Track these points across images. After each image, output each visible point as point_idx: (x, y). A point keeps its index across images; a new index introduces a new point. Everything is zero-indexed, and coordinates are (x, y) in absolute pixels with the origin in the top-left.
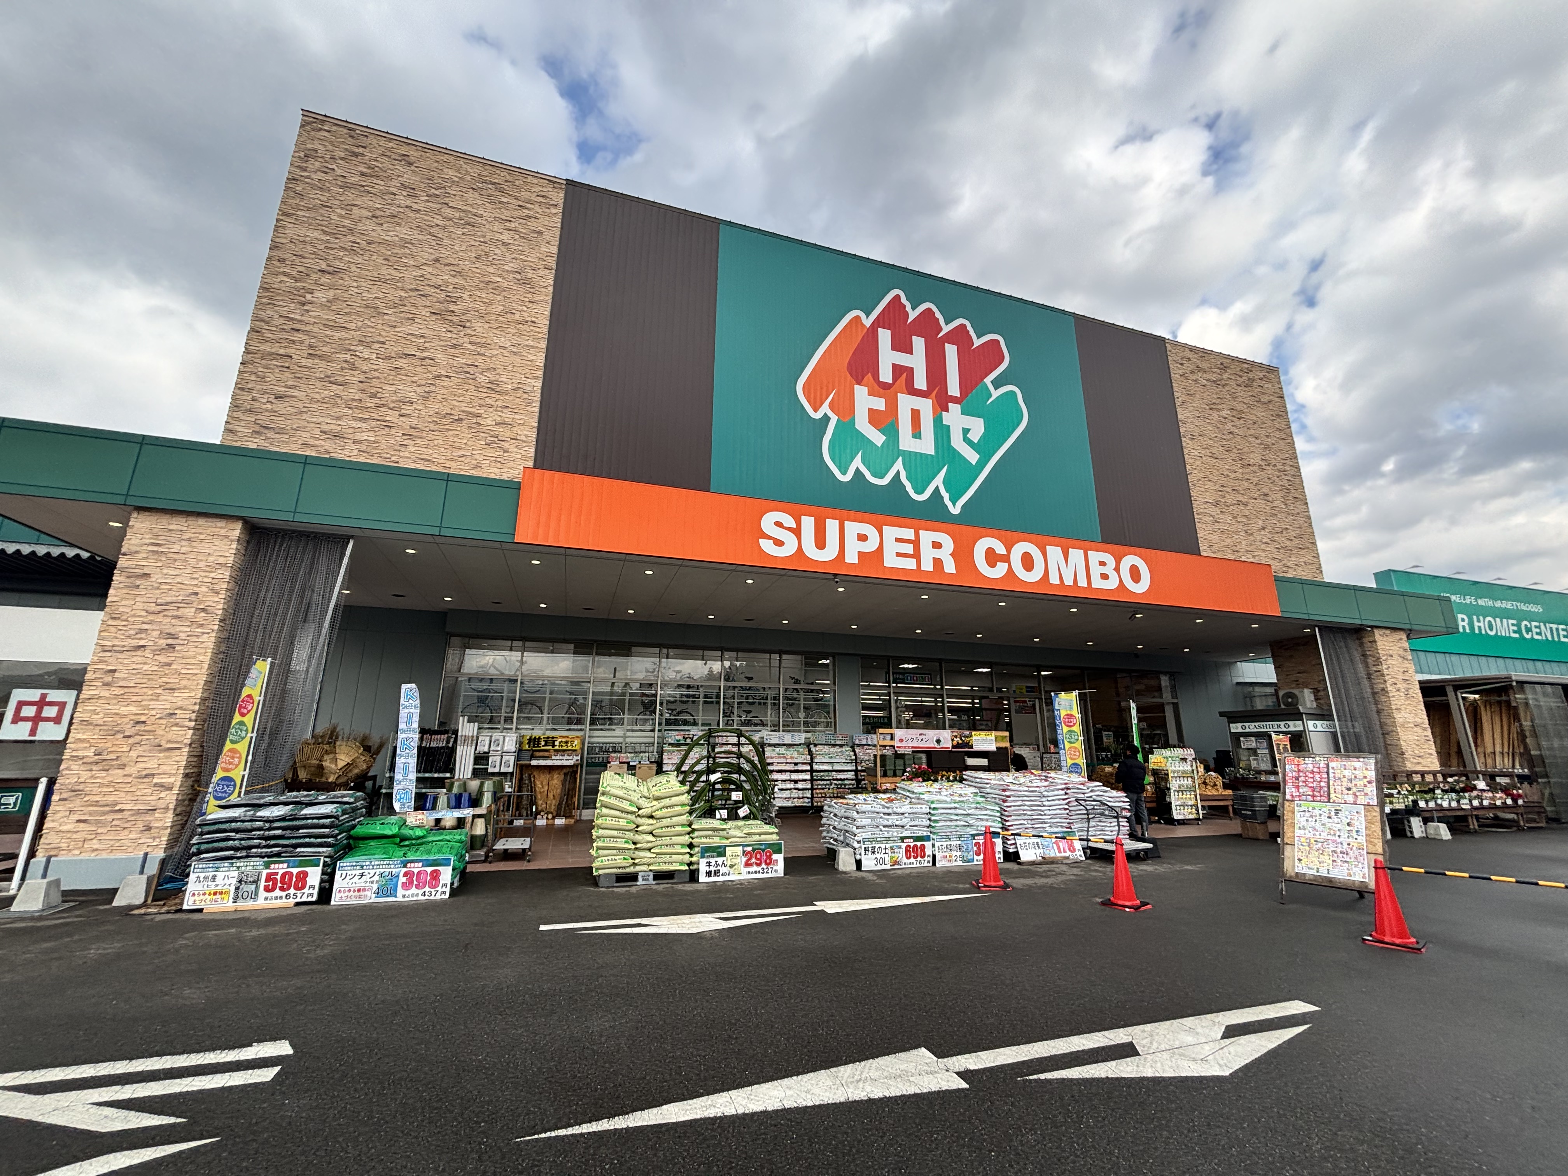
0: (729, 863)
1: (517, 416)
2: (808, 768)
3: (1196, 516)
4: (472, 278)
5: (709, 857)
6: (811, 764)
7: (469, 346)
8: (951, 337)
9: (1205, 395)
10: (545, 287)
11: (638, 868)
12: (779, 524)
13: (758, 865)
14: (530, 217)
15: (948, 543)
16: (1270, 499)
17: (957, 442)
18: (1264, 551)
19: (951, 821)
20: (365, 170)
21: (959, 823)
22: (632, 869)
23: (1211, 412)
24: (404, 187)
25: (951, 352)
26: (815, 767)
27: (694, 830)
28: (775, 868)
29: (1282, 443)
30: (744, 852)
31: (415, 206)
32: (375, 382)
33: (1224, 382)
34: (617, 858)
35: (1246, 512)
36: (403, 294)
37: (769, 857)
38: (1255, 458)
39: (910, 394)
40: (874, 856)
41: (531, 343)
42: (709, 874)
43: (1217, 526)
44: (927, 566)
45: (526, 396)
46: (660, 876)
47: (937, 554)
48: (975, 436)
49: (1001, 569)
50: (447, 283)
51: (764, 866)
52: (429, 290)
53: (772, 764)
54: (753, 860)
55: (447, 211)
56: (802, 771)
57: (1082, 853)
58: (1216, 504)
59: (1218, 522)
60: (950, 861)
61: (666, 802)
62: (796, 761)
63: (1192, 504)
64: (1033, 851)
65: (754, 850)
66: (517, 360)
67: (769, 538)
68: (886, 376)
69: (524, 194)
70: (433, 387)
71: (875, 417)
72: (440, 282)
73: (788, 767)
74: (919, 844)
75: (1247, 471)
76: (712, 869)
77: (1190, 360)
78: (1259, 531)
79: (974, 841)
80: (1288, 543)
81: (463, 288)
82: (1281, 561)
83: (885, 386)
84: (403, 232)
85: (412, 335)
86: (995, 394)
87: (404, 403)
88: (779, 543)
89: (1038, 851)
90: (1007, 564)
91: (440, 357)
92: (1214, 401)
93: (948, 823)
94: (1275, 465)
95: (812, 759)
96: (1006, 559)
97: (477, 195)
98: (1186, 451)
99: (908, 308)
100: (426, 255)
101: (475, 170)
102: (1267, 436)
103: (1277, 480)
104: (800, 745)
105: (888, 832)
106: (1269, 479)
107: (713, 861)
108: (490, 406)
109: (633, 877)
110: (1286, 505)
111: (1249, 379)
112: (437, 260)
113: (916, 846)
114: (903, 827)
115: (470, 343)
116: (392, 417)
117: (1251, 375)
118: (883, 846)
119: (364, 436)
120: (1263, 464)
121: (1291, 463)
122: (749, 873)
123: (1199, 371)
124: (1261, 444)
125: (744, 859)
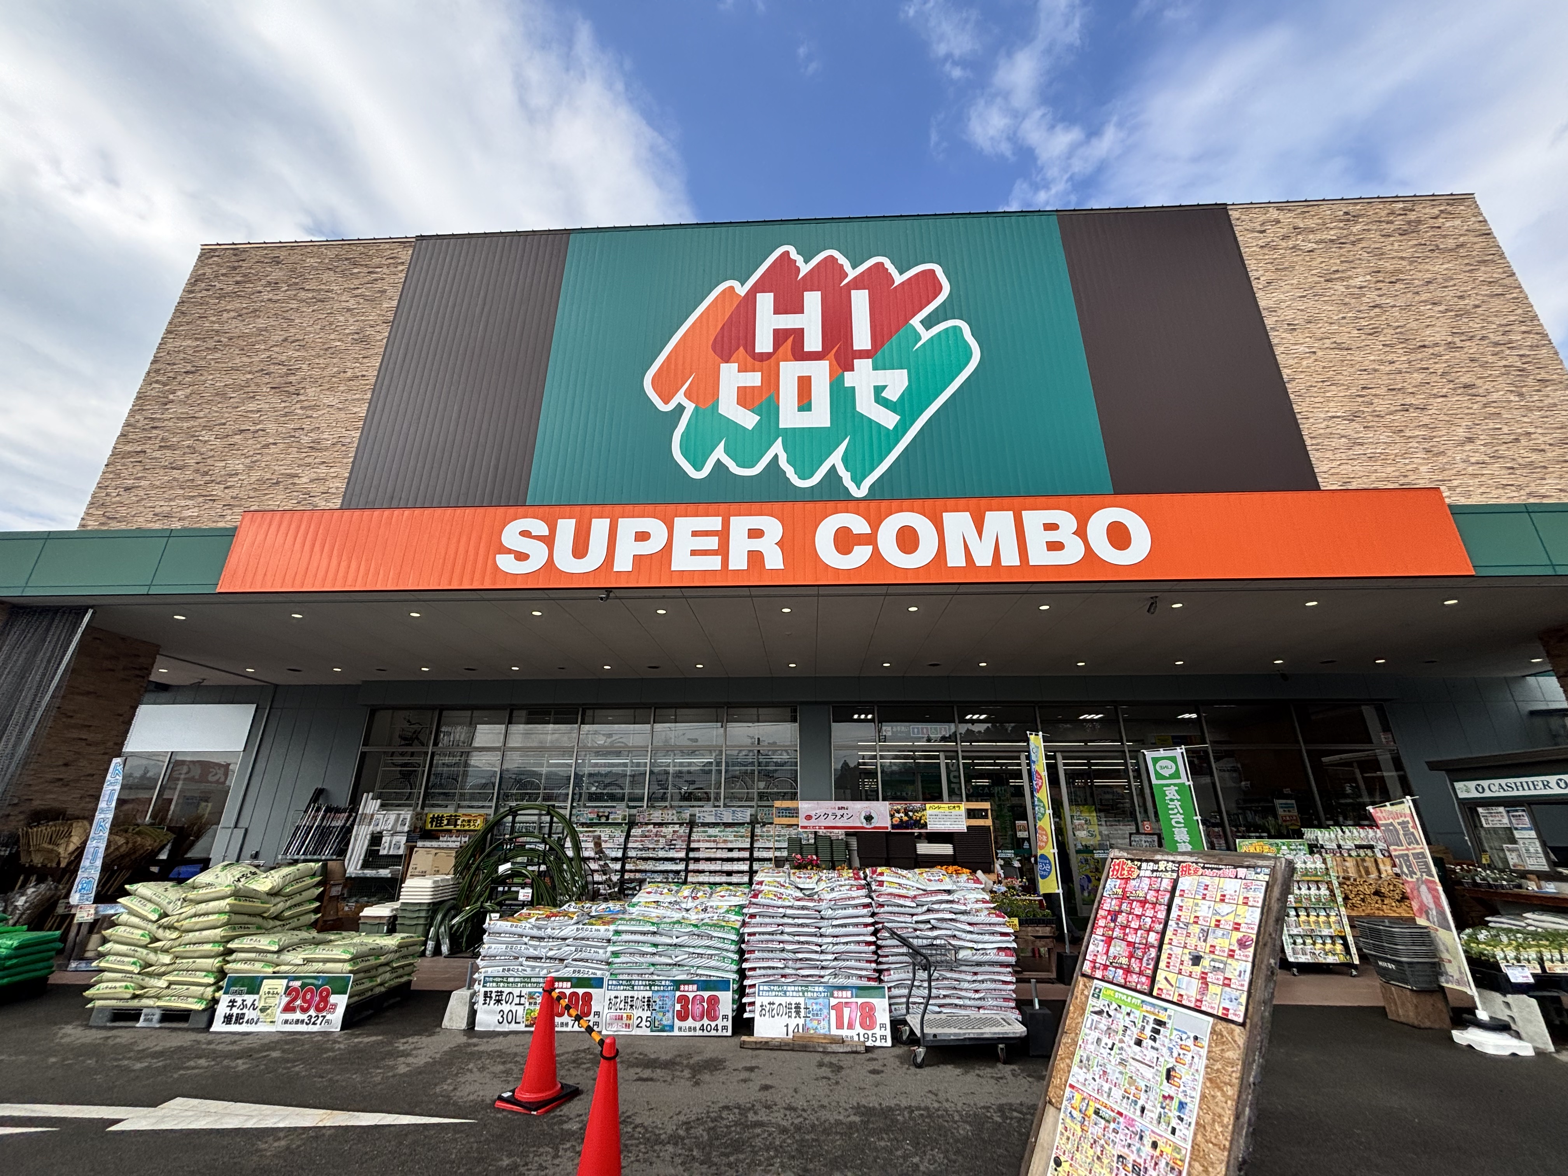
0: (262, 1004)
1: (332, 470)
2: (746, 854)
3: (1308, 442)
4: (313, 349)
5: (235, 993)
6: (751, 849)
7: (299, 411)
8: (857, 283)
9: (1314, 263)
10: (381, 340)
11: (145, 1002)
12: (525, 534)
13: (304, 1010)
14: (376, 280)
15: (773, 528)
16: (1481, 391)
17: (866, 405)
18: (1474, 476)
19: (643, 954)
20: (239, 279)
21: (657, 959)
22: (135, 1003)
23: (1329, 285)
24: (269, 283)
25: (860, 301)
26: (756, 854)
27: (231, 952)
28: (329, 1017)
29: (1496, 302)
30: (288, 987)
31: (275, 298)
32: (210, 462)
33: (1352, 238)
34: (118, 984)
35: (1426, 420)
36: (249, 376)
37: (325, 999)
38: (1439, 333)
39: (796, 359)
40: (500, 1007)
41: (357, 396)
42: (228, 1019)
43: (1358, 450)
44: (738, 561)
45: (344, 448)
46: (171, 1016)
47: (756, 545)
48: (893, 394)
49: (861, 555)
50: (290, 358)
51: (312, 1012)
52: (272, 368)
53: (698, 849)
54: (299, 1002)
55: (303, 295)
56: (739, 860)
57: (888, 1033)
58: (1354, 416)
59: (1362, 444)
60: (628, 1026)
61: (203, 907)
62: (730, 846)
63: (1297, 425)
64: (785, 1019)
65: (303, 986)
66: (342, 415)
67: (509, 551)
68: (764, 343)
69: (376, 261)
70: (259, 456)
71: (745, 397)
72: (284, 358)
73: (720, 854)
74: (581, 991)
75: (1420, 356)
76: (235, 1011)
77: (1278, 222)
78: (1462, 444)
79: (678, 994)
80: (1534, 456)
81: (304, 359)
82: (1520, 488)
83: (764, 357)
84: (261, 323)
85: (251, 411)
86: (926, 335)
87: (231, 476)
88: (522, 557)
89: (793, 1022)
90: (871, 547)
91: (271, 427)
92: (1335, 268)
93: (637, 959)
94: (1483, 338)
95: (752, 843)
96: (870, 539)
97: (332, 273)
98: (1278, 350)
99: (799, 260)
100: (278, 337)
101: (331, 254)
102: (1461, 297)
103: (1490, 359)
104: (743, 824)
105: (533, 968)
106: (1472, 360)
107: (239, 999)
108: (309, 465)
109: (133, 1015)
110: (1521, 395)
111: (1409, 223)
112: (285, 340)
113: (575, 994)
114: (562, 960)
115: (301, 408)
116: (217, 490)
117: (1412, 216)
118: (516, 992)
119: (188, 513)
120: (1457, 340)
121: (1524, 328)
122: (286, 1022)
123: (1299, 233)
124: (1447, 310)
125: (285, 1000)
